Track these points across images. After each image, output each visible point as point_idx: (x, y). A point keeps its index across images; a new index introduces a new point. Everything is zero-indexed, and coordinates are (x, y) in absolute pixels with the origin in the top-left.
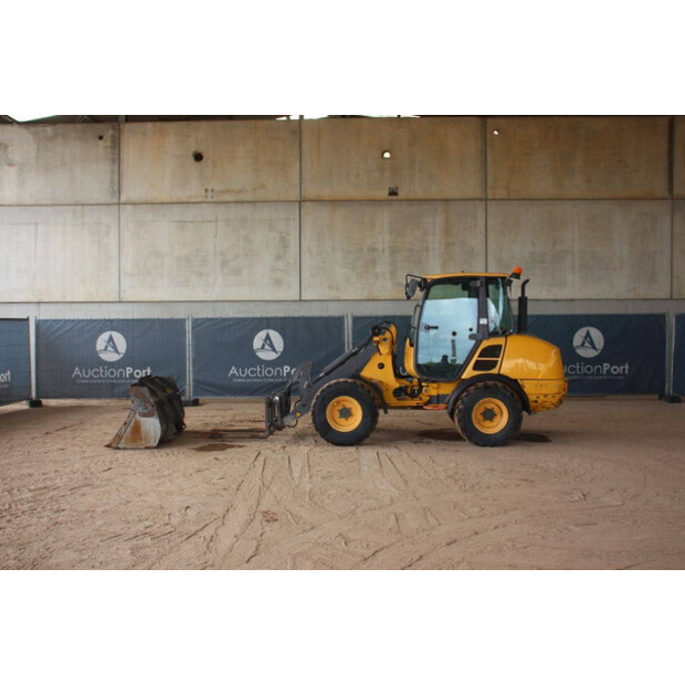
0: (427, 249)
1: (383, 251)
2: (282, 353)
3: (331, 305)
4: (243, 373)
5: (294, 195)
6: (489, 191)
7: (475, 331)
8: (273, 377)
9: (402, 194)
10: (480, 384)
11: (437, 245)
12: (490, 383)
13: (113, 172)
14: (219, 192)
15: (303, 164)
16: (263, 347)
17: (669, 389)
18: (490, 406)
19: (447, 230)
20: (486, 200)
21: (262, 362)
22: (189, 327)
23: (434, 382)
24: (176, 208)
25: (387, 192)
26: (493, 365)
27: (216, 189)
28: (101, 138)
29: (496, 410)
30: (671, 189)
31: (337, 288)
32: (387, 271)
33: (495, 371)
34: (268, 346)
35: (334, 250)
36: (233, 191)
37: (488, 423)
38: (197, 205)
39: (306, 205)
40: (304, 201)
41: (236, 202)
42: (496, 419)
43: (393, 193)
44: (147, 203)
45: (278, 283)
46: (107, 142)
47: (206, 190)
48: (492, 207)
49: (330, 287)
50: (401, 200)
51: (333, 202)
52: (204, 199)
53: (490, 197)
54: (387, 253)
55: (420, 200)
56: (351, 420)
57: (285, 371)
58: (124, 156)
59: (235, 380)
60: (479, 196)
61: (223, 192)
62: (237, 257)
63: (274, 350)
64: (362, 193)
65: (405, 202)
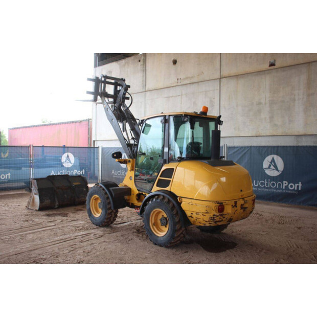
0: (294, 100)
1: (265, 104)
5: (217, 76)
9: (278, 65)
11: (301, 97)
13: (143, 76)
14: (183, 79)
19: (309, 85)
24: (166, 91)
25: (269, 65)
28: (139, 61)
31: (239, 129)
32: (268, 117)
35: (237, 106)
36: (189, 77)
38: (174, 88)
39: (223, 80)
40: (222, 78)
41: (190, 84)
43: (272, 64)
44: (155, 90)
46: (142, 62)
47: (178, 79)
49: (235, 129)
50: (276, 68)
51: (237, 76)
52: (177, 84)
54: (268, 105)
55: (290, 66)
58: (147, 68)
61: (185, 79)
64: (254, 68)
65: (279, 69)
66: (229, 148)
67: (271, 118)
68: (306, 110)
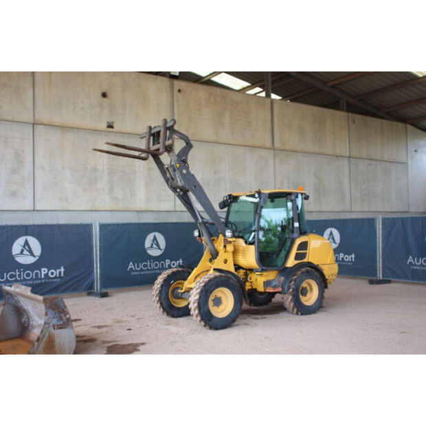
0: (135, 172)
1: (103, 171)
2: (41, 257)
4: (2, 277)
5: (29, 117)
8: (31, 279)
9: (117, 127)
11: (142, 170)
15: (36, 92)
16: (22, 252)
21: (20, 266)
25: (106, 125)
26: (304, 256)
30: (273, 143)
31: (66, 200)
32: (106, 188)
33: (305, 260)
34: (27, 251)
35: (63, 168)
39: (39, 128)
40: (37, 124)
42: (308, 294)
43: (110, 126)
45: (13, 194)
49: (61, 199)
50: (115, 132)
51: (63, 128)
54: (106, 173)
55: (129, 134)
57: (43, 273)
63: (32, 254)
64: (87, 124)
65: (119, 134)
66: (102, 227)
67: (111, 190)
68: (147, 185)
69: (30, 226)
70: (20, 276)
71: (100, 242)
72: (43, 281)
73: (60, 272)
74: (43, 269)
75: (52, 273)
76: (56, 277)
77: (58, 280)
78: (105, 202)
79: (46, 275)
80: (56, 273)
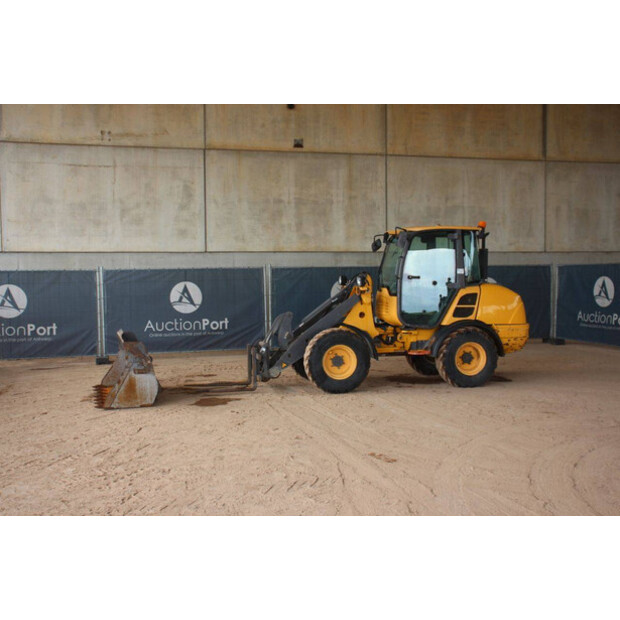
0: (332, 203)
1: (289, 203)
2: (201, 306)
3: (237, 256)
4: (160, 327)
5: (199, 142)
6: (388, 146)
7: (453, 281)
8: (191, 330)
9: (307, 146)
10: (462, 330)
11: (341, 199)
12: (471, 328)
14: (117, 135)
15: (208, 110)
16: (180, 300)
17: (553, 333)
18: (468, 350)
19: (350, 184)
20: (386, 155)
21: (179, 315)
22: (100, 279)
23: (416, 329)
24: (69, 150)
25: (293, 144)
26: (470, 311)
27: (114, 132)
29: (473, 353)
30: (544, 152)
31: (244, 239)
32: (293, 223)
33: (472, 317)
34: (186, 298)
35: (240, 200)
36: (133, 134)
37: (466, 366)
38: (93, 148)
39: (212, 154)
40: (210, 149)
41: (136, 147)
42: (474, 362)
43: (298, 145)
44: (33, 143)
45: (183, 233)
47: (102, 132)
48: (391, 162)
49: (236, 238)
50: (305, 152)
51: (239, 152)
52: (100, 142)
53: (389, 153)
54: (293, 205)
55: (325, 153)
56: (343, 368)
57: (204, 324)
59: (152, 335)
60: (380, 151)
61: (122, 135)
62: (138, 205)
63: (192, 302)
64: (268, 143)
65: (309, 154)
66: (275, 271)
67: (299, 225)
68: (347, 218)
69: (190, 270)
70: (178, 326)
71: (272, 290)
72: (205, 333)
73: (224, 325)
74: (204, 320)
75: (215, 325)
76: (218, 330)
77: (222, 333)
78: (290, 240)
79: (208, 327)
80: (219, 325)
